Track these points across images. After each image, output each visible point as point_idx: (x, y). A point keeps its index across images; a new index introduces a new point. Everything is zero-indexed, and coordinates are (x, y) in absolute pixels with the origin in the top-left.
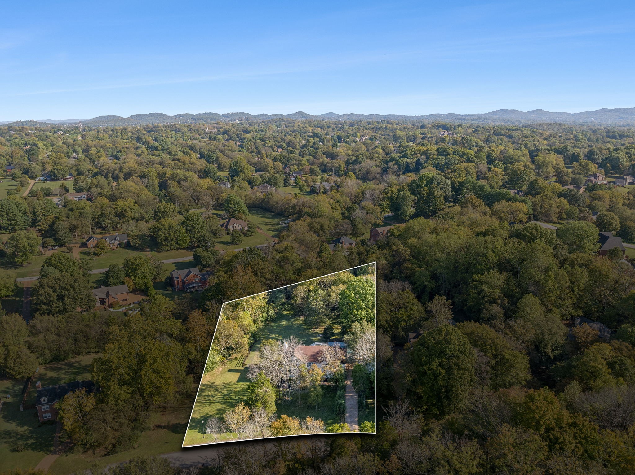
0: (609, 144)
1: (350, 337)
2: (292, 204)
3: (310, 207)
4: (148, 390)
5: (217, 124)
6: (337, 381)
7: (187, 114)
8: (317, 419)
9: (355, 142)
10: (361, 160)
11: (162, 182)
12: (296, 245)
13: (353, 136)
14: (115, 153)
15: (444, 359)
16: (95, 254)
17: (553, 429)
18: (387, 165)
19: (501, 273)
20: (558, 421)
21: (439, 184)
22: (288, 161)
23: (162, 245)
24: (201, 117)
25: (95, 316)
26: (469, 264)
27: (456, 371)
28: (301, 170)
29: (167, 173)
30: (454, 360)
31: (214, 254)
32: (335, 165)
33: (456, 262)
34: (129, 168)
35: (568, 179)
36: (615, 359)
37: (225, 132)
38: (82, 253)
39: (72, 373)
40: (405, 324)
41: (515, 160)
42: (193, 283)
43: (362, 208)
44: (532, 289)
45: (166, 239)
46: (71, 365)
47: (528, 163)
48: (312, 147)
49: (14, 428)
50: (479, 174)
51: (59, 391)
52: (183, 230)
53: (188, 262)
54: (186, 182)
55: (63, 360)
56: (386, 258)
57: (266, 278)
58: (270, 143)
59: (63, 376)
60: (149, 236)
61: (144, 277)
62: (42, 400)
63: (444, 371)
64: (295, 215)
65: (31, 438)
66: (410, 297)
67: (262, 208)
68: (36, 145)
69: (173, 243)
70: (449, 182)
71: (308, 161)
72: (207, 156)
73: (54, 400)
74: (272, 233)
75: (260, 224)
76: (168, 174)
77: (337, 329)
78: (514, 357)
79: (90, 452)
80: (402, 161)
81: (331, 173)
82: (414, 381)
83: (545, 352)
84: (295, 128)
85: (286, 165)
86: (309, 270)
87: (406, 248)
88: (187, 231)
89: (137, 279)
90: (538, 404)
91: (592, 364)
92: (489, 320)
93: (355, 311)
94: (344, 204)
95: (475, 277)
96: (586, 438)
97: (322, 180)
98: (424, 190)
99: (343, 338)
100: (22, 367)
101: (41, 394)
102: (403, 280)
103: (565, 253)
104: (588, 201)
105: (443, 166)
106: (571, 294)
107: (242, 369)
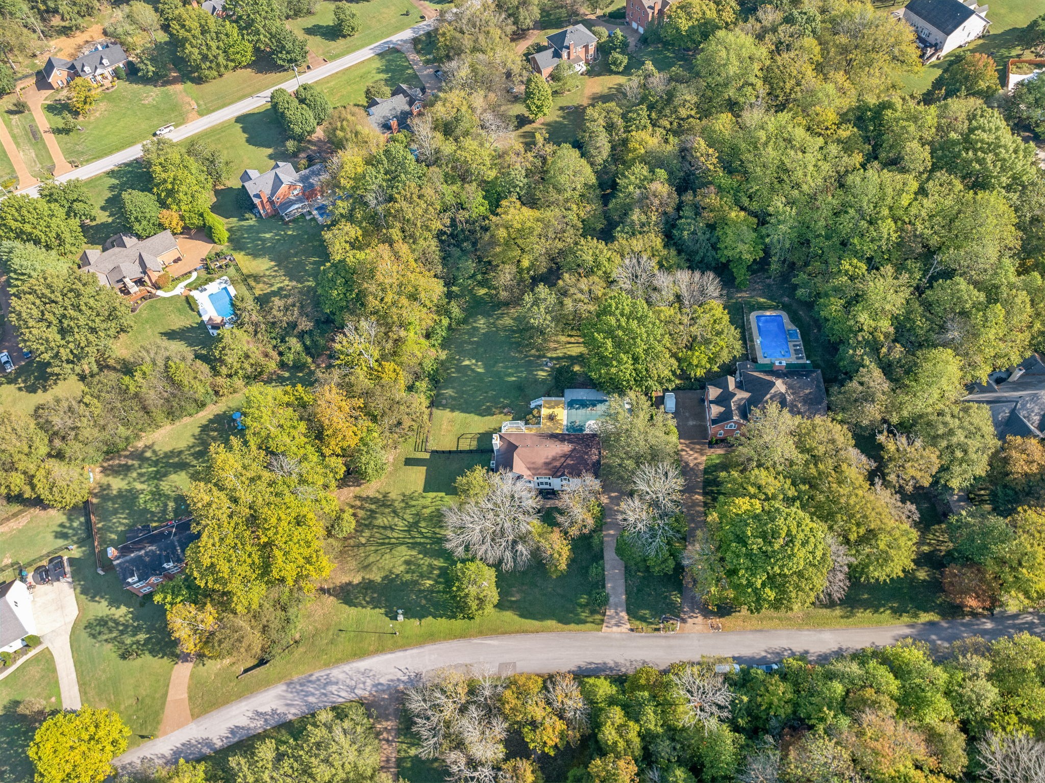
23: (201, 69)
31: (313, 104)
39: (150, 477)
42: (291, 202)
45: (205, 58)
46: (141, 457)
49: (108, 612)
52: (233, 30)
53: (264, 116)
59: (138, 486)
65: (139, 629)
69: (221, 61)
88: (241, 29)
89: (183, 207)
107: (427, 456)
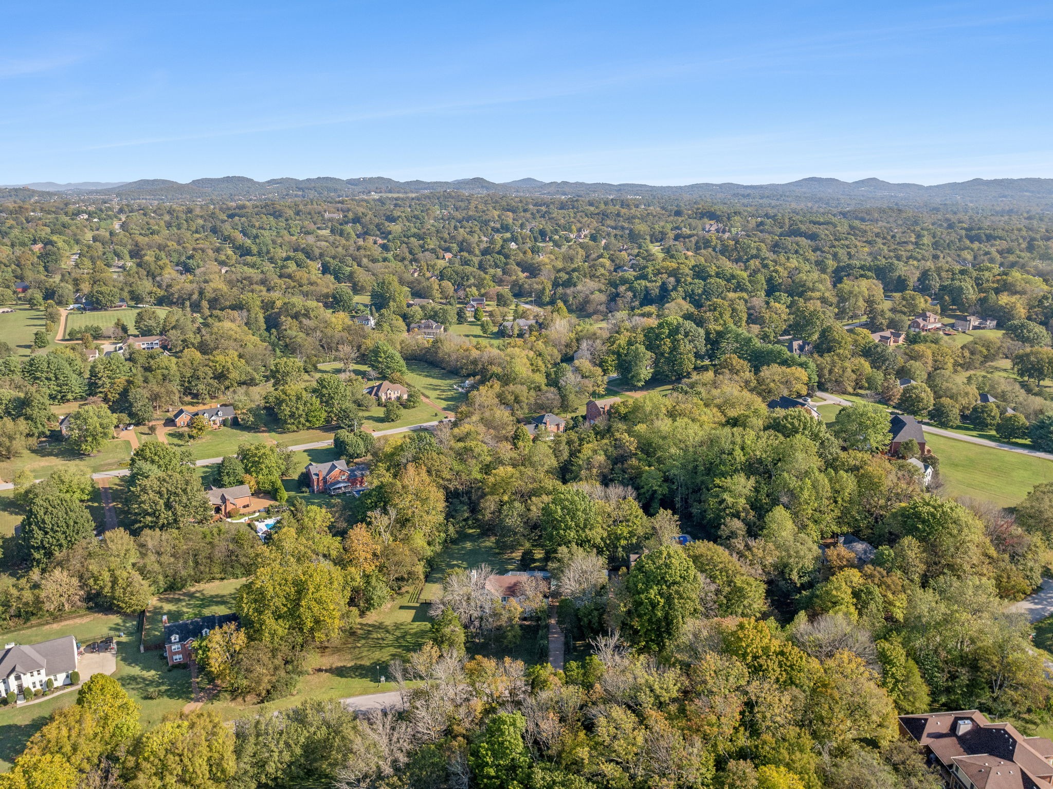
0: (966, 252)
1: (555, 565)
2: (471, 358)
3: (499, 364)
4: (309, 624)
5: (342, 202)
6: (539, 619)
7: (288, 179)
8: (517, 659)
9: (568, 240)
10: (576, 280)
11: (269, 315)
12: (481, 429)
13: (565, 229)
14: (183, 258)
15: (664, 587)
16: (191, 437)
17: (758, 657)
18: (616, 289)
19: (748, 478)
20: (766, 649)
21: (686, 335)
22: (463, 278)
23: (285, 422)
24: (313, 185)
25: (220, 531)
26: (711, 463)
27: (676, 601)
28: (483, 296)
29: (277, 302)
30: (676, 587)
31: (365, 438)
32: (536, 286)
33: (695, 460)
34: (215, 290)
35: (883, 321)
36: (862, 588)
37: (356, 220)
38: (170, 435)
39: (196, 606)
40: (626, 542)
41: (809, 288)
42: (339, 482)
43: (577, 370)
44: (785, 499)
45: (292, 415)
46: (191, 596)
47: (827, 294)
48: (499, 253)
49: (139, 673)
50: (752, 311)
51: (191, 627)
52: (316, 402)
53: (327, 450)
54: (310, 318)
55: (180, 590)
56: (606, 451)
57: (443, 479)
58: (432, 243)
59: (185, 610)
60: (265, 408)
61: (270, 473)
62: (173, 638)
63: (662, 601)
64: (478, 377)
65: (163, 683)
66: (633, 507)
67: (426, 361)
68: (51, 243)
69: (302, 420)
70: (702, 331)
71: (494, 276)
72: (334, 270)
73: (187, 638)
74: (444, 404)
75: (424, 387)
76: (279, 304)
77: (539, 554)
78: (748, 584)
79: (240, 700)
80: (639, 284)
81: (530, 299)
82: (629, 612)
83: (791, 579)
84: (470, 213)
85: (459, 286)
86: (501, 468)
87: (632, 439)
88: (321, 402)
89: (260, 476)
90: (746, 632)
91: (834, 592)
92: (728, 538)
93: (562, 532)
94: (549, 358)
95: (717, 481)
96: (791, 666)
97: (518, 315)
98: (665, 344)
99: (546, 565)
100: (134, 598)
101: (170, 632)
102: (624, 484)
103: (835, 450)
104: (901, 361)
105: (700, 295)
106: (832, 506)
107: (418, 605)
